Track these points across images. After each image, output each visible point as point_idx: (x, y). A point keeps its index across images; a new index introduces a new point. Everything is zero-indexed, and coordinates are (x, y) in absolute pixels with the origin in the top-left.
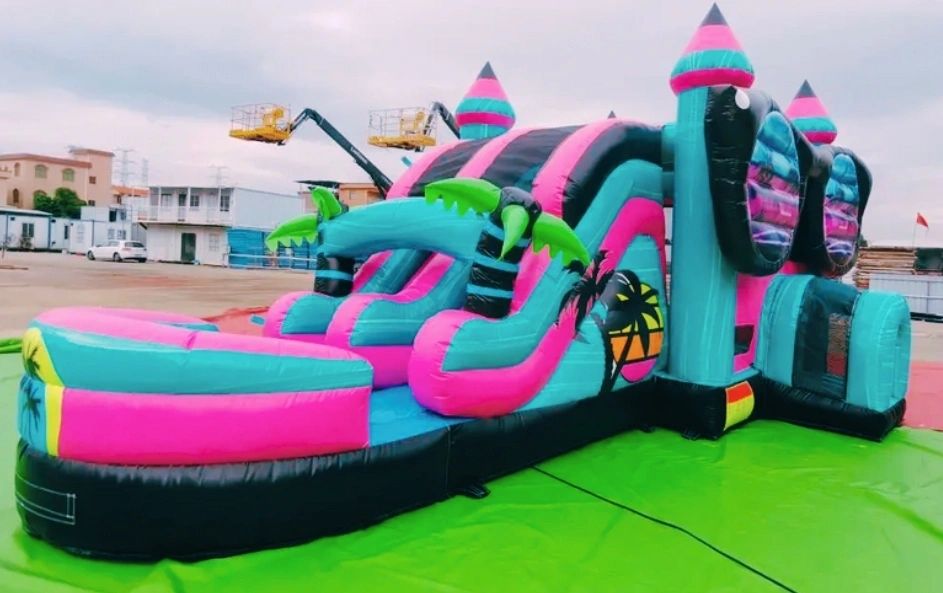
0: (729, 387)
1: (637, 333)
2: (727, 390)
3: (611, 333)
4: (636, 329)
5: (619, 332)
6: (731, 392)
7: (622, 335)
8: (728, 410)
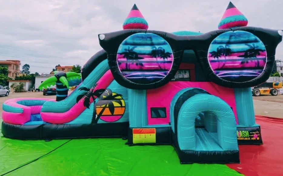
0: (134, 128)
1: (107, 107)
2: (133, 129)
3: (97, 106)
4: (108, 106)
5: (100, 106)
6: (134, 130)
7: (101, 107)
8: (133, 136)
